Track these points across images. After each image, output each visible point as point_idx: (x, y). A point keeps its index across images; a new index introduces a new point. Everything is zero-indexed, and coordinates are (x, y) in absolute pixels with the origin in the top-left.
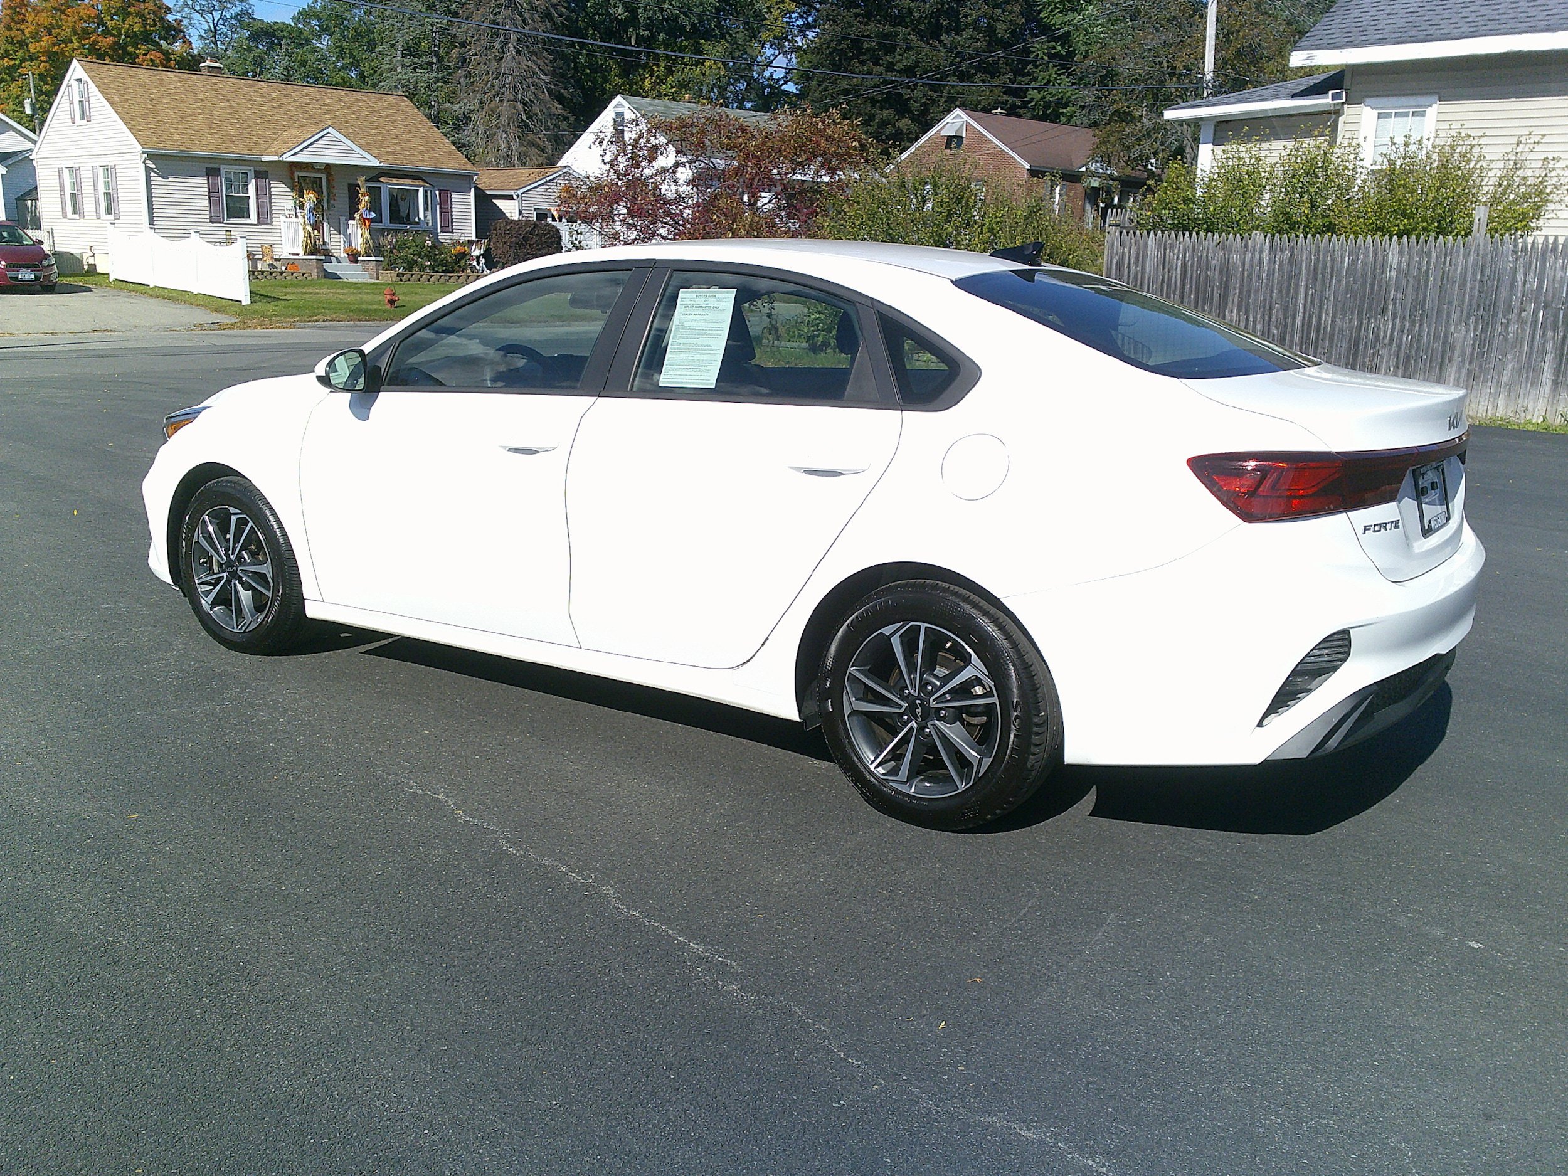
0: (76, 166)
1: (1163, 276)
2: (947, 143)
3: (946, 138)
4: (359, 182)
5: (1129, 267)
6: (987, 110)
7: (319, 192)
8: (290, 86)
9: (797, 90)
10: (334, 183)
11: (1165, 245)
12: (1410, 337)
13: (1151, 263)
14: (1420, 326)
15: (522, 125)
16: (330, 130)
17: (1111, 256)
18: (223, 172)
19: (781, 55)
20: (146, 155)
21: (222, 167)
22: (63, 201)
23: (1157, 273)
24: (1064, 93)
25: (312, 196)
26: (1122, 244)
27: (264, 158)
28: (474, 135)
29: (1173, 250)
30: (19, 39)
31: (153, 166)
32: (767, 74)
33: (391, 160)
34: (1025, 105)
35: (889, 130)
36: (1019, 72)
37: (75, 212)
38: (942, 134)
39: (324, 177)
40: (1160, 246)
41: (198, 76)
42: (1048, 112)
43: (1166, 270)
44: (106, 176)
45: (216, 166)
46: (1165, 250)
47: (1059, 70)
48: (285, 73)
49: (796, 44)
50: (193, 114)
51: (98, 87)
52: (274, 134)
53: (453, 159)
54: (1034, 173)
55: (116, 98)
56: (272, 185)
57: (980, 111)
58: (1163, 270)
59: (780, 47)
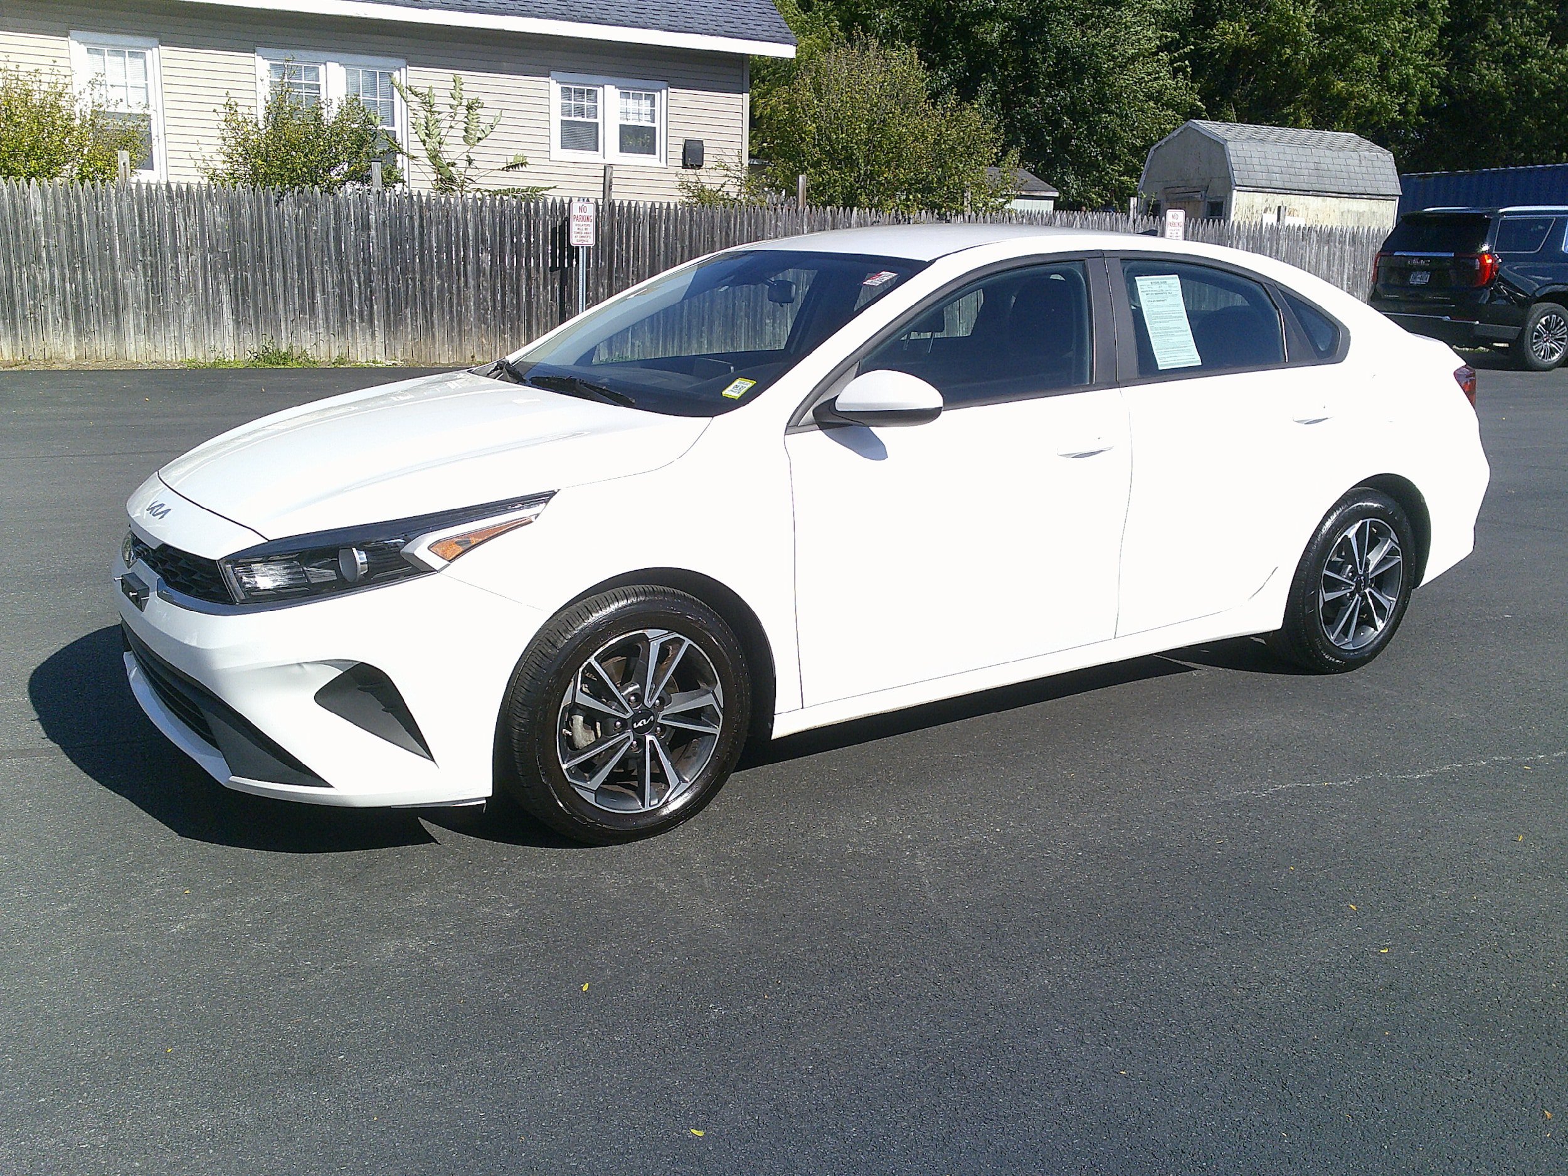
12: (74, 286)
14: (83, 273)
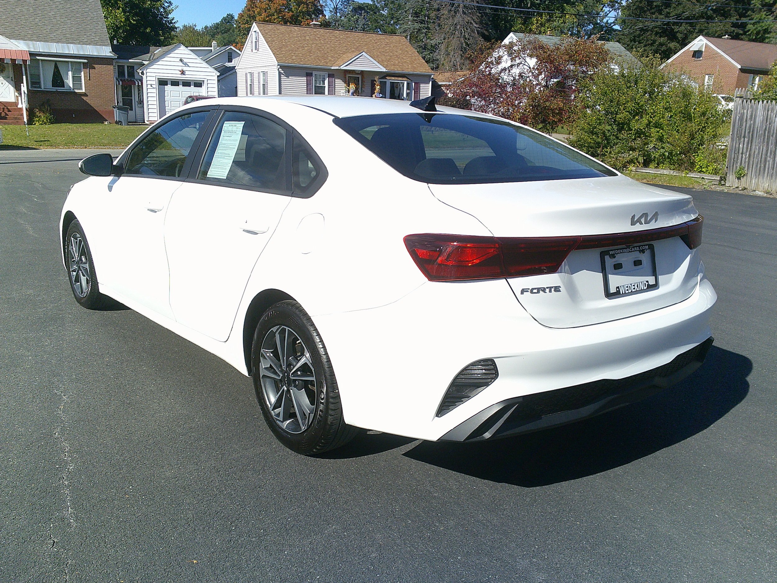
0: (252, 72)
1: (766, 126)
2: (693, 54)
3: (693, 52)
4: (376, 79)
5: (746, 121)
6: (720, 37)
7: (357, 84)
8: (349, 32)
9: (620, 28)
10: (364, 80)
11: (768, 109)
13: (759, 118)
15: (463, 50)
16: (364, 53)
17: (736, 115)
18: (314, 75)
19: (613, 11)
20: (279, 67)
21: (314, 72)
22: (247, 88)
23: (762, 125)
24: (769, 25)
25: (353, 86)
26: (743, 108)
27: (333, 68)
28: (440, 55)
29: (773, 111)
30: (252, 15)
31: (283, 72)
32: (605, 20)
33: (392, 68)
34: (745, 33)
35: (664, 48)
36: (742, 15)
37: (251, 94)
38: (691, 49)
39: (360, 76)
40: (765, 109)
41: (307, 28)
42: (758, 37)
43: (768, 123)
44: (264, 76)
45: (311, 72)
46: (768, 111)
47: (767, 13)
48: (363, 27)
49: (622, 5)
50: (303, 47)
51: (262, 35)
52: (339, 55)
53: (423, 67)
54: (742, 70)
55: (270, 39)
56: (336, 81)
57: (716, 37)
58: (766, 123)
59: (612, 6)
